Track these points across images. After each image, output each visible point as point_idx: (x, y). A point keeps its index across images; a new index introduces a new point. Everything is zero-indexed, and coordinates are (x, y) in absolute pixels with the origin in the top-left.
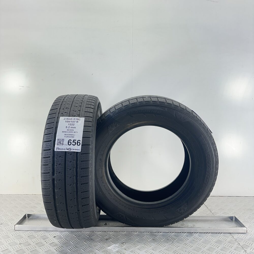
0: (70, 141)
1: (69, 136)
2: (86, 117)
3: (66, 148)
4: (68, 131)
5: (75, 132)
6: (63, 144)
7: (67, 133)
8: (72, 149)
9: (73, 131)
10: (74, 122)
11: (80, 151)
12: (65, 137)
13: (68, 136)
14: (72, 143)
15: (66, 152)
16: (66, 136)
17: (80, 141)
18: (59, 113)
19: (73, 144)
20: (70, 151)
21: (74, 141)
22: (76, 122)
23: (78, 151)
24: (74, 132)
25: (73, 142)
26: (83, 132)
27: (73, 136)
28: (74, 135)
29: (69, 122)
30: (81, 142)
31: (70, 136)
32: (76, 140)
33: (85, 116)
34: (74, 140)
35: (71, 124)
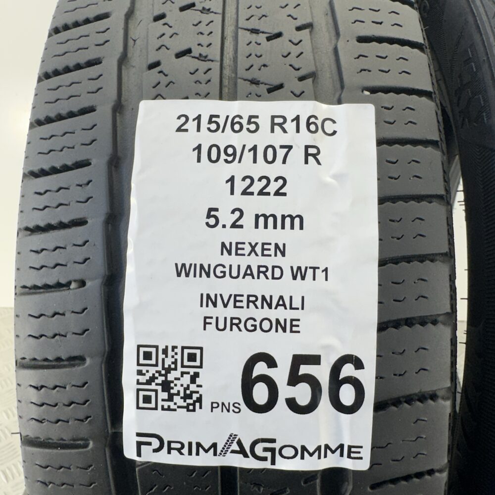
0: (260, 368)
1: (243, 314)
2: (387, 90)
3: (232, 437)
4: (226, 260)
5: (299, 273)
6: (193, 401)
7: (226, 287)
8: (288, 452)
9: (278, 260)
10: (281, 153)
11: (364, 465)
12: (211, 328)
13: (237, 313)
14: (285, 391)
15: (228, 472)
16: (220, 312)
17: (359, 364)
18: (123, 60)
19: (292, 404)
20: (267, 465)
21: (304, 369)
22: (297, 154)
23: (347, 464)
24: (288, 274)
25: (294, 379)
26: (382, 263)
27: (282, 314)
28: (297, 303)
29: (232, 155)
30: (368, 377)
31: (252, 312)
32: (315, 360)
33: (374, 90)
34: (298, 360)
35: (257, 187)
